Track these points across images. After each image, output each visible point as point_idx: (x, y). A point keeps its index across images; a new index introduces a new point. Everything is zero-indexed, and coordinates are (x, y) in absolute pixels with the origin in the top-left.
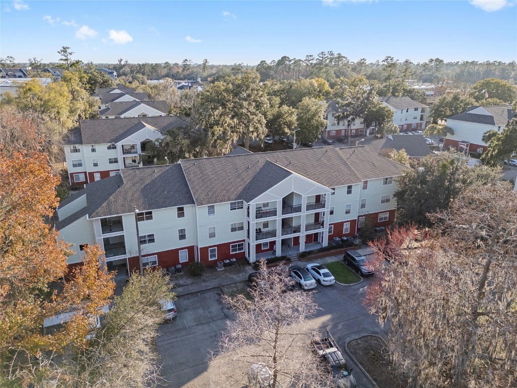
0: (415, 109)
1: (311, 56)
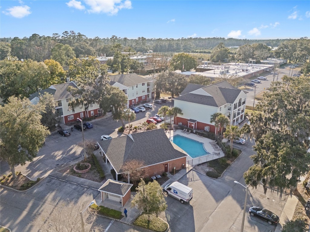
0: (143, 84)
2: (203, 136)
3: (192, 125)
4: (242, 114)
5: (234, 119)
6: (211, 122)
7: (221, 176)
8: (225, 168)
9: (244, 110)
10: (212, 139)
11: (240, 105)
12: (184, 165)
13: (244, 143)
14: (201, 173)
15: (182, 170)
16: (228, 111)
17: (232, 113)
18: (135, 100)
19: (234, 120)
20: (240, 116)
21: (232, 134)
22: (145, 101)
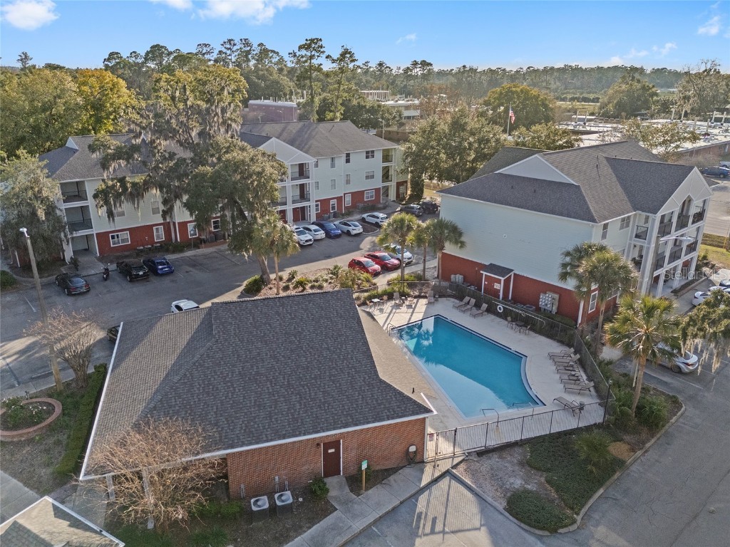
0: (367, 152)
1: (206, 45)
2: (530, 329)
3: (497, 286)
4: (688, 257)
5: (656, 274)
6: (564, 276)
7: (574, 522)
8: (600, 483)
9: (695, 243)
10: (562, 342)
11: (682, 224)
12: (415, 452)
13: (691, 368)
14: (485, 496)
15: (408, 472)
16: (633, 243)
17: (648, 248)
18: (339, 199)
19: (657, 278)
20: (679, 263)
21: (642, 332)
22: (372, 207)
